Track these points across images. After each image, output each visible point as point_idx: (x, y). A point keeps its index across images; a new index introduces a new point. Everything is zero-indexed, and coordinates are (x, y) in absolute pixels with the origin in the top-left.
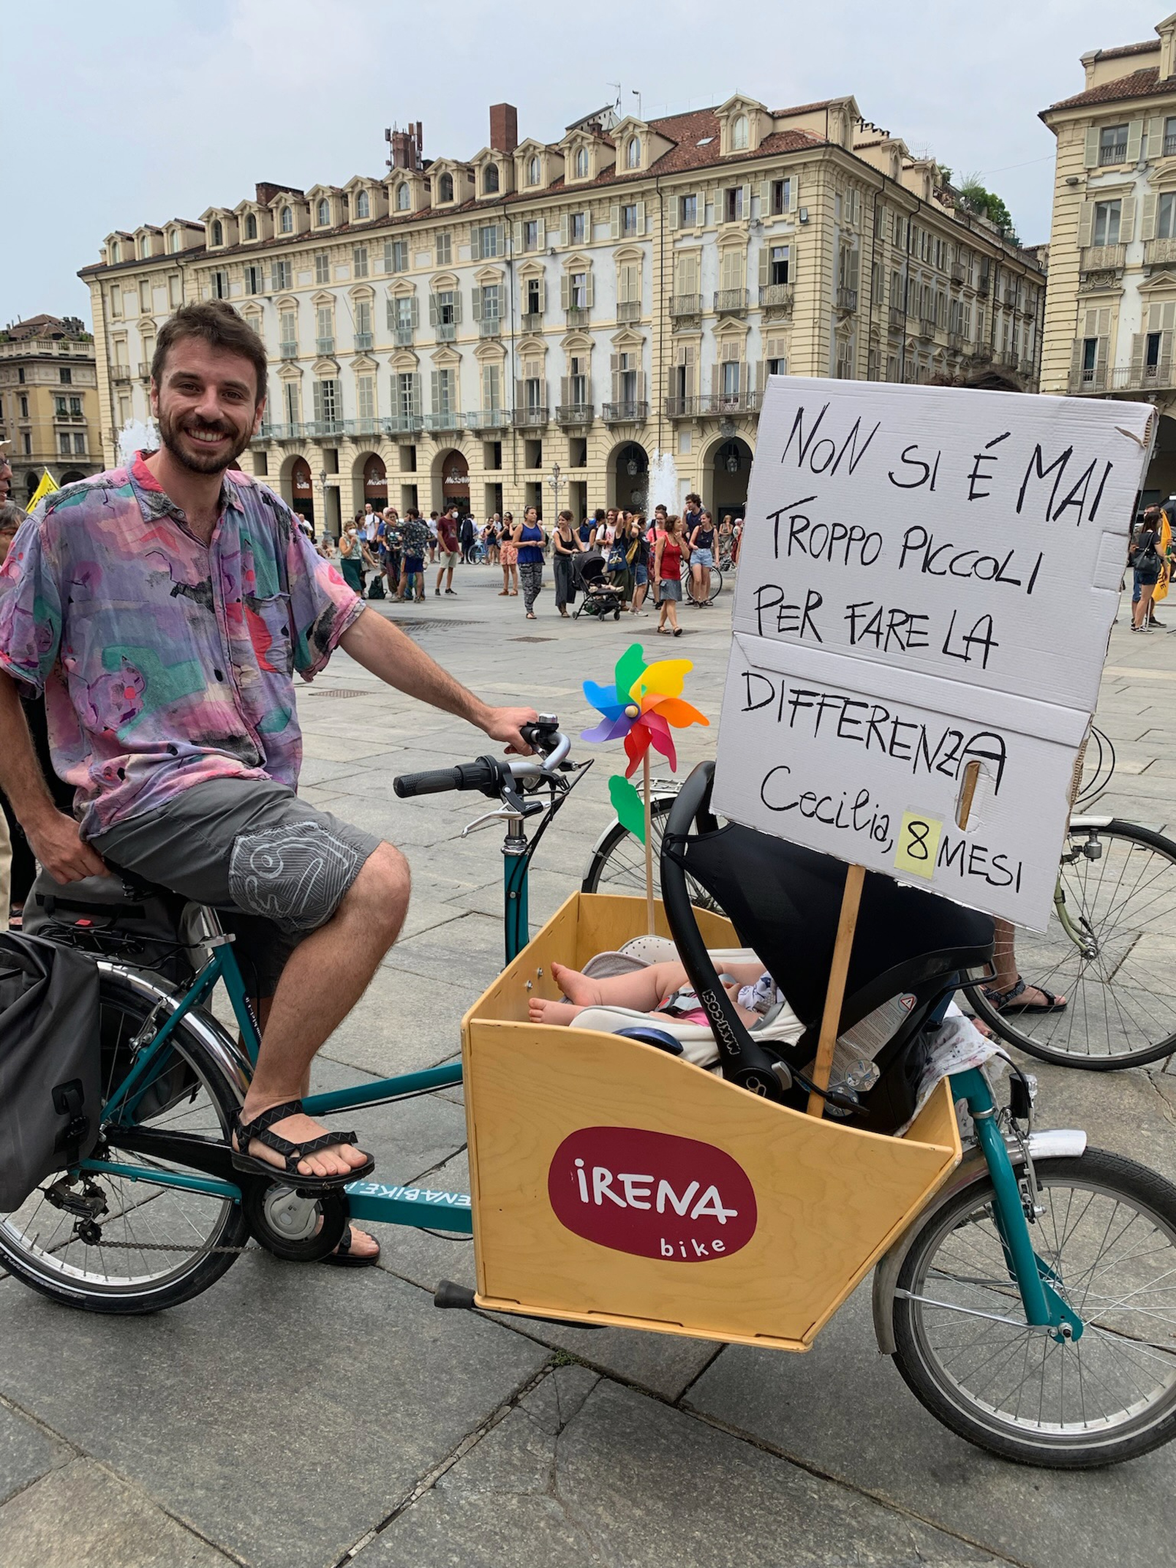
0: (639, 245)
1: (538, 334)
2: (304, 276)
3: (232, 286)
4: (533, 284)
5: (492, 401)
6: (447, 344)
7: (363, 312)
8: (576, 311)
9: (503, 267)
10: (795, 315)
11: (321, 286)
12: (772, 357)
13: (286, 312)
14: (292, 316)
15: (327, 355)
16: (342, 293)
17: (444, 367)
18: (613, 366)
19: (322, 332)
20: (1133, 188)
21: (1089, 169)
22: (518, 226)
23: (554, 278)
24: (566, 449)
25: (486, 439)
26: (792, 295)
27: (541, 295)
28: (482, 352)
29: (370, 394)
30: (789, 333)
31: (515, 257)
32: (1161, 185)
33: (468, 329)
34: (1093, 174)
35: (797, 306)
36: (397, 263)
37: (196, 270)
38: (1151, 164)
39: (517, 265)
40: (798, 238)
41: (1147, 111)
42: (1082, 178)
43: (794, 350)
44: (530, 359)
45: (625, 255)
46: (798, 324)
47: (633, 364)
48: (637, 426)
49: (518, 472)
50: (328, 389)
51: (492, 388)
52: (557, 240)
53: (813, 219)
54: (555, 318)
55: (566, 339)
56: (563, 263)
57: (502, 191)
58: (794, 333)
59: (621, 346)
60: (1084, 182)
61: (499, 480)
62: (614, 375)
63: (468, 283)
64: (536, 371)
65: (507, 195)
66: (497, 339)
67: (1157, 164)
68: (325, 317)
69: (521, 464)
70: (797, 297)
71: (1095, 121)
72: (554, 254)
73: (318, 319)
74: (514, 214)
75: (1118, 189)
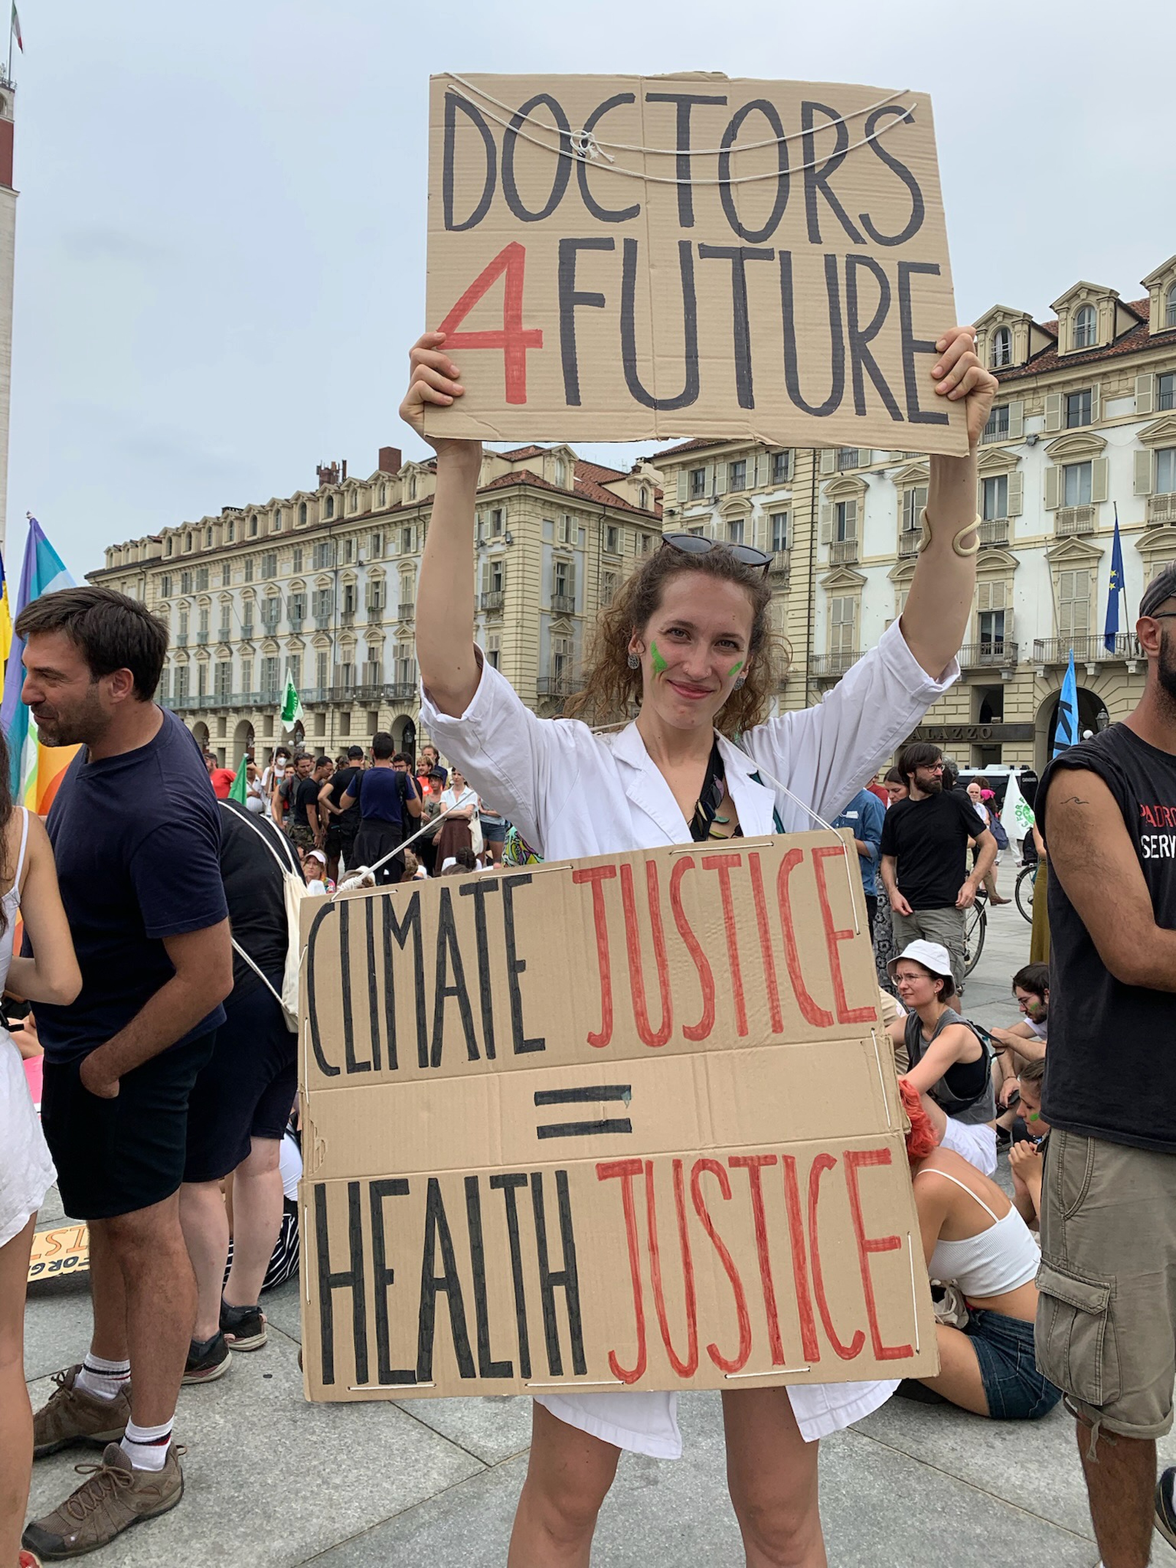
0: (413, 559)
1: (351, 628)
2: (215, 581)
3: (174, 587)
4: (349, 588)
5: (322, 680)
6: (296, 634)
7: (248, 607)
8: (375, 611)
9: (332, 575)
10: (506, 617)
11: (226, 588)
12: (492, 650)
13: (204, 607)
14: (206, 611)
15: (225, 643)
16: (236, 593)
17: (295, 653)
18: (395, 655)
19: (223, 626)
20: (710, 518)
21: (683, 503)
22: (342, 543)
23: (362, 582)
24: (365, 720)
25: (316, 711)
26: (503, 600)
27: (354, 598)
28: (317, 642)
29: (249, 674)
30: (502, 630)
31: (339, 568)
32: (727, 515)
33: (310, 625)
34: (686, 506)
35: (506, 609)
36: (270, 571)
37: (153, 575)
38: (721, 499)
39: (341, 573)
40: (507, 556)
41: (715, 457)
42: (677, 510)
43: (505, 645)
44: (347, 648)
45: (404, 567)
46: (507, 624)
47: (407, 654)
48: (406, 703)
49: (335, 738)
50: (224, 668)
51: (322, 670)
52: (364, 555)
53: (516, 541)
54: (361, 617)
55: (367, 632)
56: (367, 573)
57: (335, 517)
58: (505, 631)
59: (401, 638)
60: (679, 513)
61: (322, 745)
62: (396, 662)
63: (311, 588)
64: (349, 659)
65: (338, 519)
66: (326, 631)
67: (724, 499)
68: (226, 611)
69: (337, 732)
70: (507, 602)
71: (684, 465)
72: (361, 564)
73: (221, 614)
74: (338, 534)
75: (700, 518)
